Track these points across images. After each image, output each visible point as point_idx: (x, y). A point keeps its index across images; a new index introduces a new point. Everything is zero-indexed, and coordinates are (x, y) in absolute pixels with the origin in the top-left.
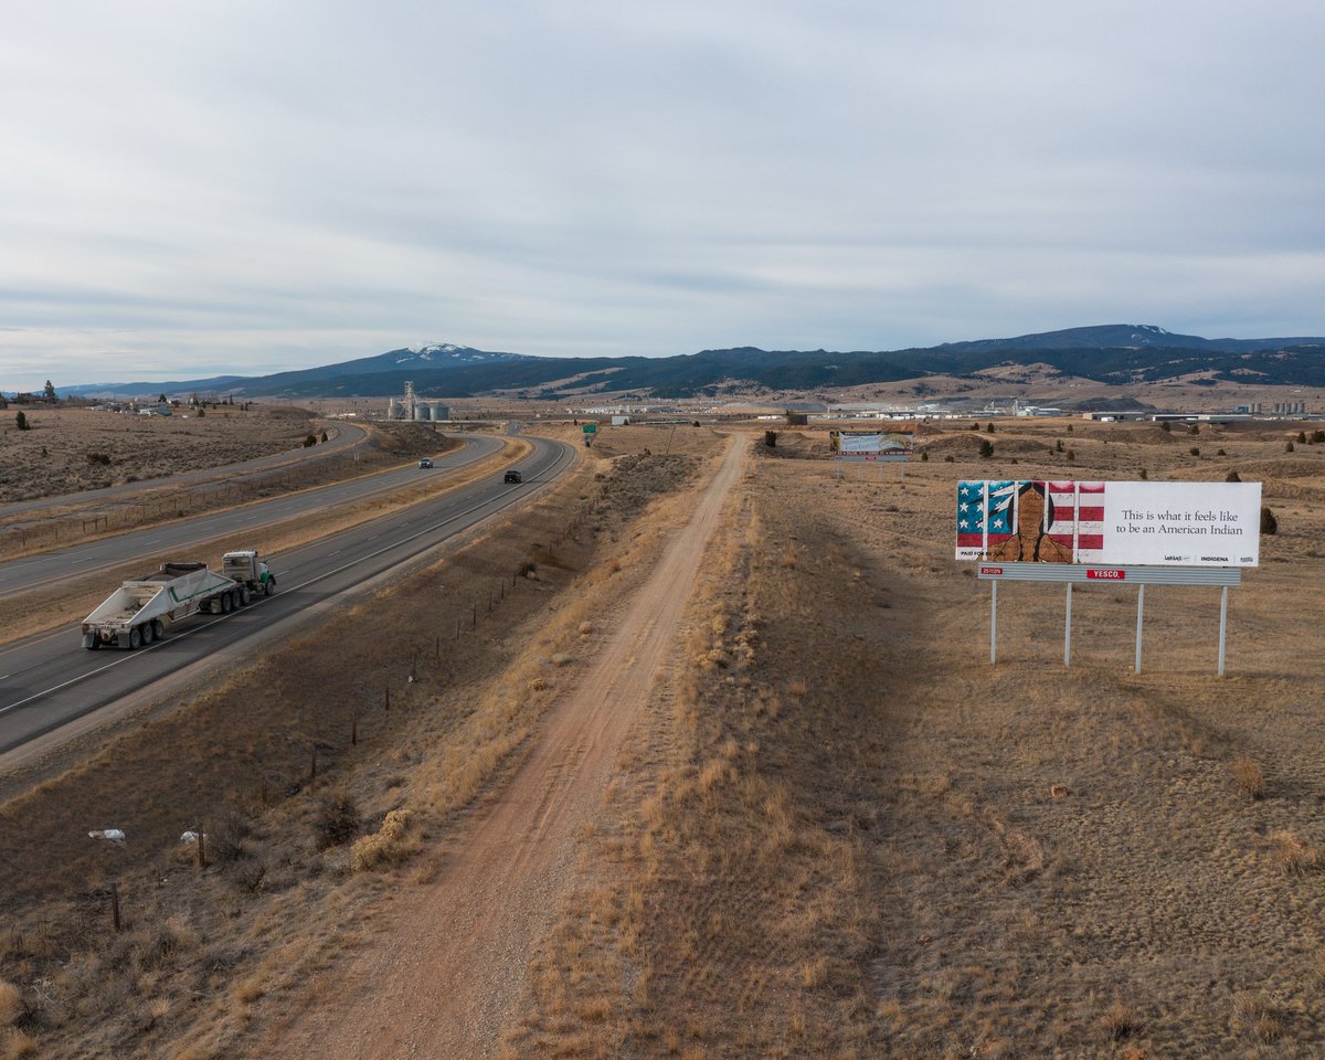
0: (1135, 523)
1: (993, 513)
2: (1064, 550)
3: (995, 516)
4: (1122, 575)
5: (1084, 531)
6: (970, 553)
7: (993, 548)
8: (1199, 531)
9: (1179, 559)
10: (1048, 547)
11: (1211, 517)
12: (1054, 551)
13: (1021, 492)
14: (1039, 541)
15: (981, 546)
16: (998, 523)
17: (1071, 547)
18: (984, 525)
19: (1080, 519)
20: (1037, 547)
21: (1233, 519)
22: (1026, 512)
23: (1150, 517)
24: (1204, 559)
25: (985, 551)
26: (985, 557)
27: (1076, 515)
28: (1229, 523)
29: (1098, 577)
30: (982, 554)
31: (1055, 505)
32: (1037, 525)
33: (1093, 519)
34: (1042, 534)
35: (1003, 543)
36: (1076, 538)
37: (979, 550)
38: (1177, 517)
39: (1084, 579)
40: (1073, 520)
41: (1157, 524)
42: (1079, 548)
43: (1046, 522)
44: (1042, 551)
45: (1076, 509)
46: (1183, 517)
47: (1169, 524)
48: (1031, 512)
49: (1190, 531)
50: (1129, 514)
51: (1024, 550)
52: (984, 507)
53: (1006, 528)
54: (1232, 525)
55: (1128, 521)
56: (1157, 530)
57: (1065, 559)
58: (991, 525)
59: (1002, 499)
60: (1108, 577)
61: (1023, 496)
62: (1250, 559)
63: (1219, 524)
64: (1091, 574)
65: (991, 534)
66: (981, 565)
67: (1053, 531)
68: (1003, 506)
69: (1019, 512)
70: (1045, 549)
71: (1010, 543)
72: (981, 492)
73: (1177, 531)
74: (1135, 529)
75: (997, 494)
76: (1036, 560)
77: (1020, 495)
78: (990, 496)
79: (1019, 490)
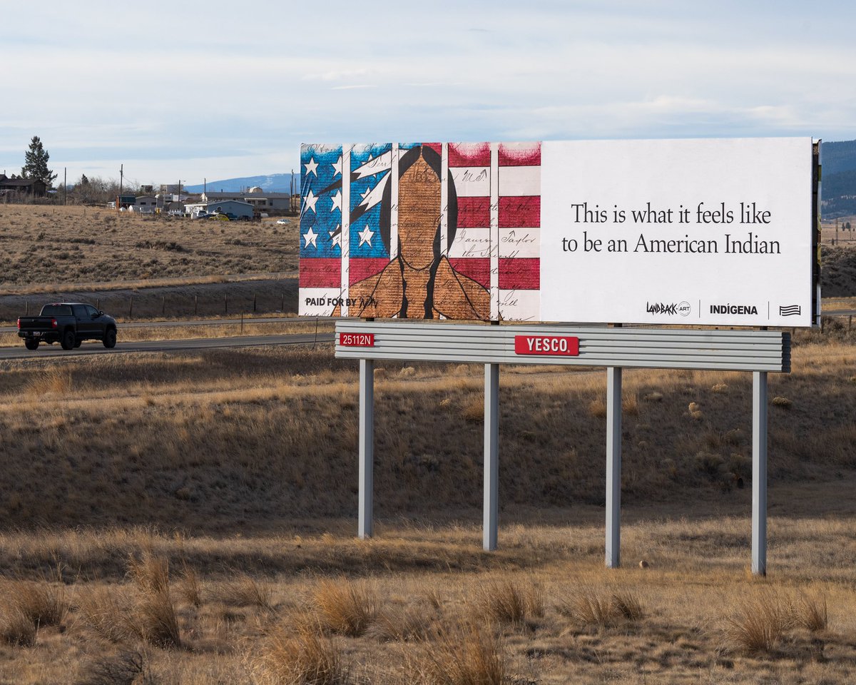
0: (597, 231)
1: (358, 212)
2: (475, 292)
3: (361, 220)
4: (574, 346)
5: (507, 251)
6: (320, 302)
7: (359, 290)
8: (707, 247)
9: (670, 309)
10: (449, 285)
11: (723, 216)
12: (458, 295)
13: (404, 165)
14: (433, 272)
15: (339, 286)
16: (366, 235)
17: (486, 287)
18: (343, 240)
19: (501, 225)
20: (430, 287)
21: (762, 218)
22: (412, 209)
23: (619, 217)
24: (714, 309)
25: (345, 296)
26: (345, 310)
27: (494, 214)
28: (757, 228)
29: (534, 353)
30: (340, 302)
31: (460, 193)
32: (429, 238)
33: (522, 224)
34: (438, 257)
35: (375, 279)
36: (494, 265)
37: (332, 293)
38: (666, 217)
39: (508, 355)
40: (488, 225)
41: (630, 231)
42: (500, 287)
43: (444, 231)
44: (437, 298)
45: (494, 201)
46: (675, 217)
47: (654, 231)
48: (420, 209)
49: (689, 249)
50: (584, 212)
51: (411, 294)
52: (342, 201)
53: (379, 246)
54: (762, 233)
55: (582, 226)
56: (631, 247)
57: (475, 311)
58: (354, 238)
59: (371, 182)
60: (550, 353)
61: (407, 174)
62: (794, 310)
63: (739, 232)
64: (521, 345)
65: (353, 258)
66: (341, 328)
67: (457, 251)
68: (373, 198)
69: (400, 210)
70: (444, 291)
71: (387, 279)
72: (337, 167)
73: (667, 248)
74: (593, 245)
75: (365, 171)
76: (429, 316)
77: (401, 174)
78: (354, 177)
79: (400, 162)
